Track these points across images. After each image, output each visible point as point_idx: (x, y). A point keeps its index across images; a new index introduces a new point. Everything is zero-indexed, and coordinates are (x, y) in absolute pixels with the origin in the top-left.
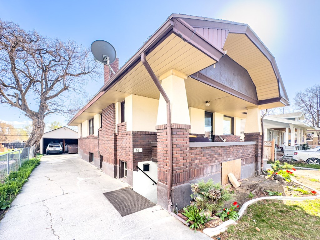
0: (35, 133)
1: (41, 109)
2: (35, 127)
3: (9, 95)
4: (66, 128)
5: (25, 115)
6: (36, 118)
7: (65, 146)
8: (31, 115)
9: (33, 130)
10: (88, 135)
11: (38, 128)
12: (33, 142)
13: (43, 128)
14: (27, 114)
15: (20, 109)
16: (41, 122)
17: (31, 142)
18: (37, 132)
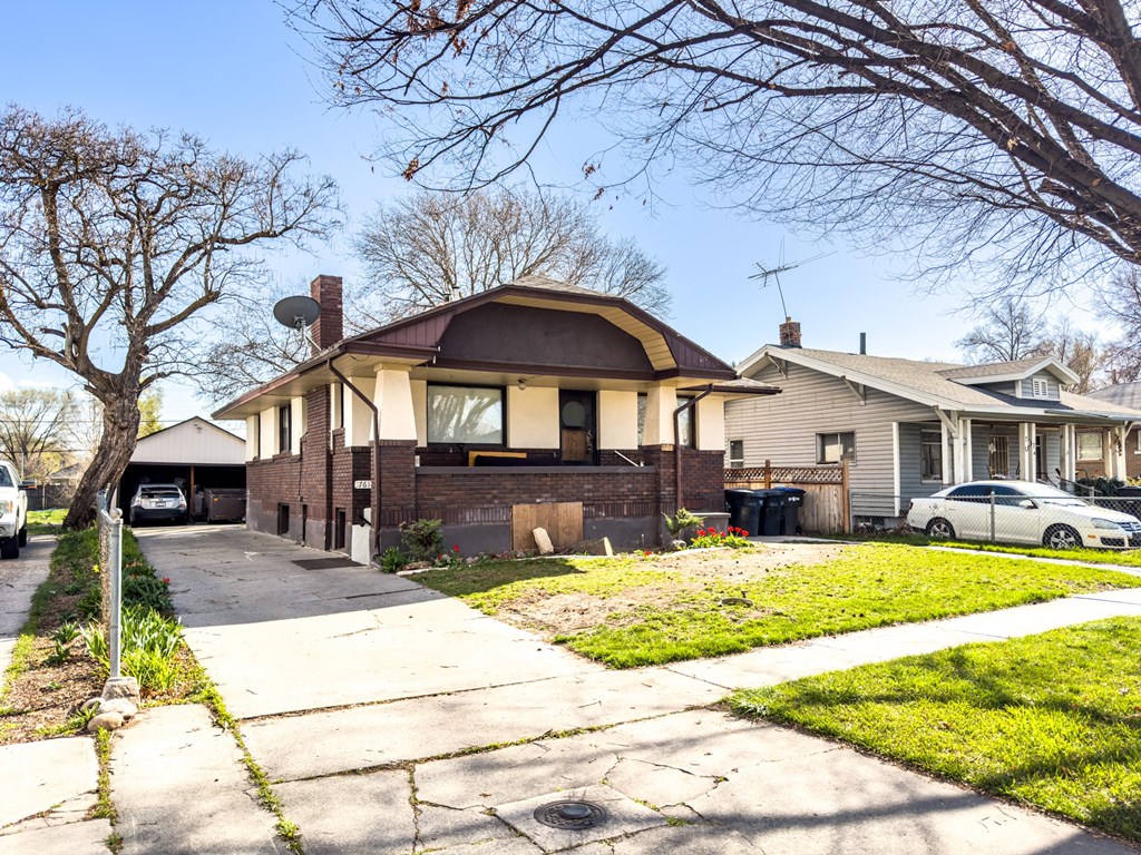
0: (110, 448)
1: (132, 367)
2: (111, 425)
3: (46, 331)
4: (202, 425)
5: (87, 388)
6: (117, 398)
7: (196, 496)
8: (104, 388)
9: (105, 436)
10: (278, 452)
11: (122, 429)
12: (103, 476)
13: (132, 430)
14: (91, 385)
15: (74, 370)
16: (130, 411)
17: (98, 478)
18: (117, 443)
